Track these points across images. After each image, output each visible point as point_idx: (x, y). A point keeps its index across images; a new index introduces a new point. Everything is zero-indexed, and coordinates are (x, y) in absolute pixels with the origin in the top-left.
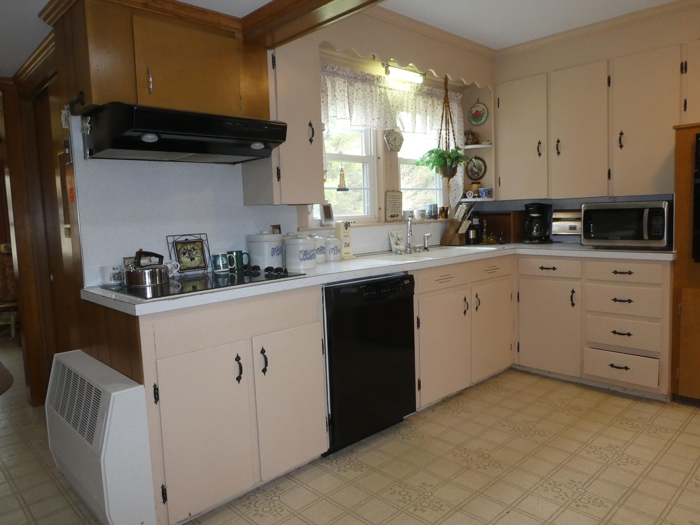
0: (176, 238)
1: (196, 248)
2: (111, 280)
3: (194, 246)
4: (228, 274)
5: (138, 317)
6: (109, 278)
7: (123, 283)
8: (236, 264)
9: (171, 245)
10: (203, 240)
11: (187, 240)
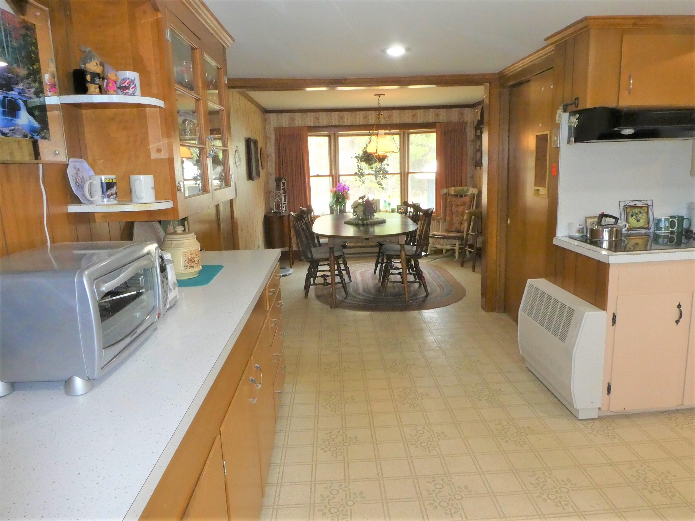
0: (627, 203)
1: (642, 211)
2: (576, 233)
3: (641, 210)
4: (669, 235)
5: (609, 264)
6: (575, 231)
7: (586, 236)
8: (677, 227)
9: (622, 209)
10: (649, 205)
11: (635, 204)
